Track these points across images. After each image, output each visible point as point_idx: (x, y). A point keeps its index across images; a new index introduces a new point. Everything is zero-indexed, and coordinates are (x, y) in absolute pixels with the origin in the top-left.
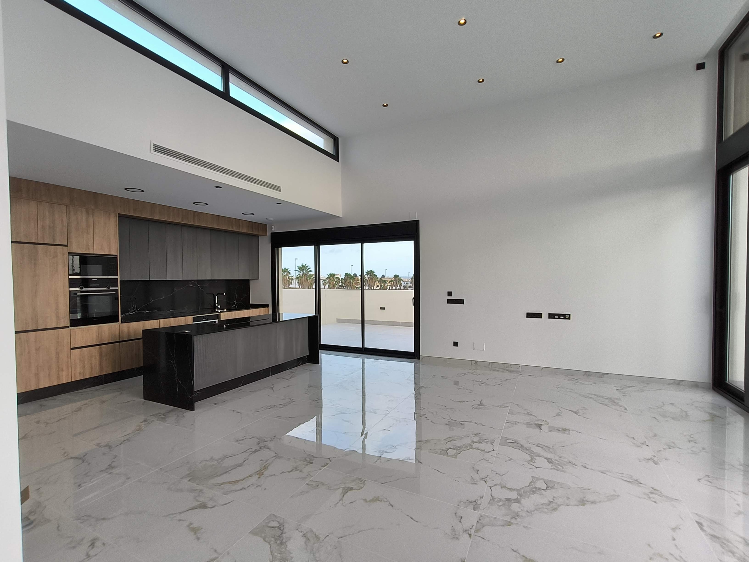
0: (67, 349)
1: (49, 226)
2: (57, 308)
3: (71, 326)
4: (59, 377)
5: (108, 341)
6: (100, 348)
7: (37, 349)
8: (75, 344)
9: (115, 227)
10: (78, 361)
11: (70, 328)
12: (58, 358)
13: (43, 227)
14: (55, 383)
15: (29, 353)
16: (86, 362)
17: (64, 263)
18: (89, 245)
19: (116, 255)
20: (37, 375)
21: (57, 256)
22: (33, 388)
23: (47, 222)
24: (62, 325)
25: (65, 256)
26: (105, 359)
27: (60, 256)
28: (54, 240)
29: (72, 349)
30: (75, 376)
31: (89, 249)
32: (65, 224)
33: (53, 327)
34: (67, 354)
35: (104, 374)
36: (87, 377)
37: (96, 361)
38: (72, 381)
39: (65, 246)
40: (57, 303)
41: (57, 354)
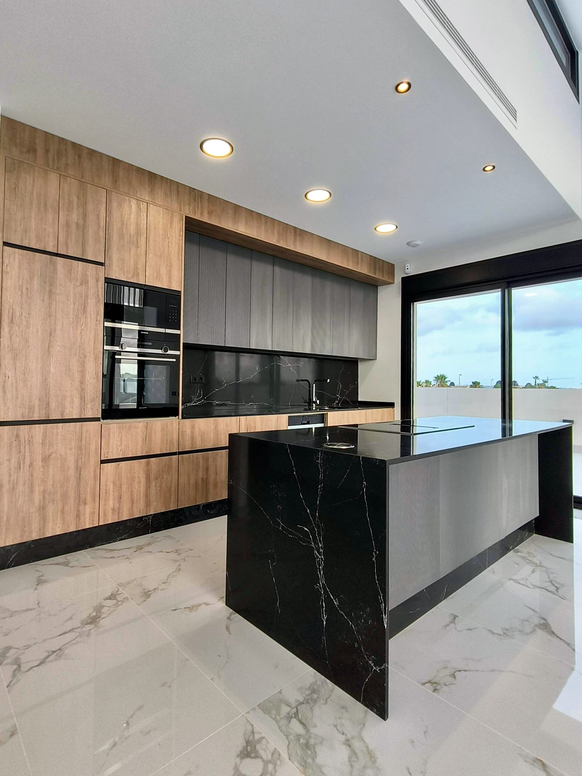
0: (94, 460)
1: (77, 224)
2: (82, 382)
3: (104, 417)
4: (78, 516)
5: (161, 450)
6: (148, 464)
7: (46, 459)
8: (108, 453)
9: (180, 240)
10: (111, 486)
11: (102, 420)
12: (79, 478)
13: (68, 225)
14: (72, 529)
15: (31, 465)
16: (124, 487)
17: (98, 295)
18: (139, 267)
19: (180, 292)
20: (42, 509)
21: (87, 282)
22: (35, 536)
23: (75, 216)
24: (89, 415)
25: (100, 282)
26: (153, 484)
27: (92, 282)
28: (84, 252)
29: (103, 462)
30: (105, 515)
31: (138, 275)
32: (102, 223)
33: (75, 417)
34: (95, 471)
35: (152, 513)
36: (125, 517)
37: (140, 487)
38: (100, 525)
39: (102, 264)
40: (83, 372)
41: (79, 470)
